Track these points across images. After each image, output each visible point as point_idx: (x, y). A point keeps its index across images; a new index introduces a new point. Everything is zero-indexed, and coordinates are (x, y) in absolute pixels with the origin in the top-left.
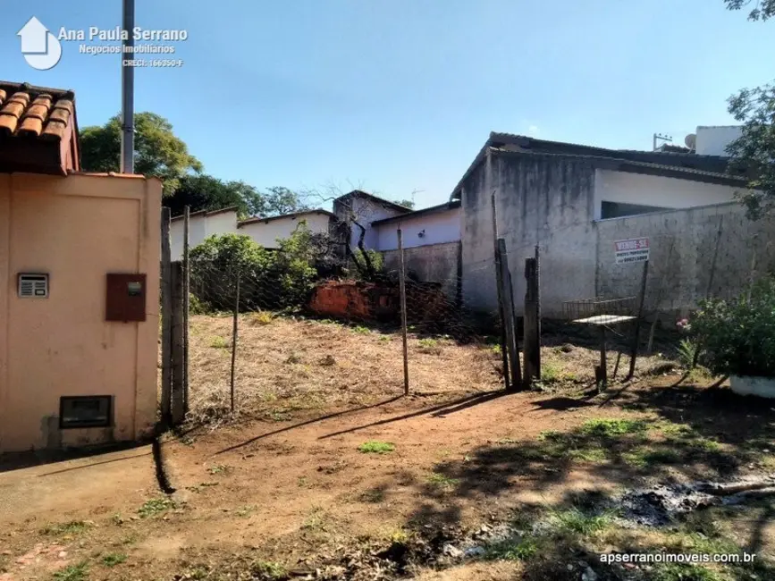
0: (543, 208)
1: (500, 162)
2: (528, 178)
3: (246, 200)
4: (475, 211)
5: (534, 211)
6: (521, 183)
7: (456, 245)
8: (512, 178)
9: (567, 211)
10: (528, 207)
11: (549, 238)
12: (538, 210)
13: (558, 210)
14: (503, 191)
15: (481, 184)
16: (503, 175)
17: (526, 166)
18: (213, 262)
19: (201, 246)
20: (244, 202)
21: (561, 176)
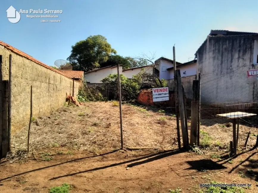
0: (230, 60)
1: (213, 41)
2: (224, 47)
3: (131, 63)
4: (202, 62)
5: (226, 61)
6: (221, 49)
7: (194, 77)
8: (217, 47)
9: (241, 60)
10: (223, 60)
11: (232, 73)
12: (227, 60)
13: (237, 60)
14: (213, 53)
15: (205, 51)
16: (214, 47)
17: (223, 42)
18: (110, 84)
19: (106, 78)
20: (130, 64)
21: (238, 45)
